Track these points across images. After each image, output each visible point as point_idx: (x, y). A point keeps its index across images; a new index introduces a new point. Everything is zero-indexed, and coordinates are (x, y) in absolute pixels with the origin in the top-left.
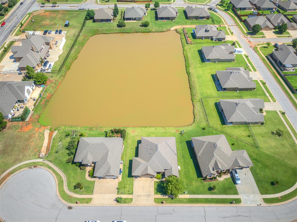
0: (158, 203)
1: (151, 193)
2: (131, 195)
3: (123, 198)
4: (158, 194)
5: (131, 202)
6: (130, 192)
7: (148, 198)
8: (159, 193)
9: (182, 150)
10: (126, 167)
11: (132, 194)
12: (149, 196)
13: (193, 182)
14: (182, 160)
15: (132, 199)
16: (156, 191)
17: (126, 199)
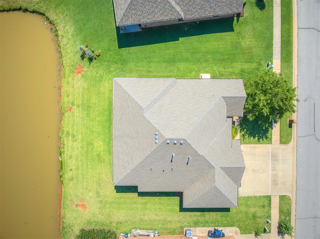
0: (291, 134)
1: (269, 153)
2: (273, 199)
3: (280, 217)
4: (271, 135)
5: (289, 199)
6: (266, 204)
7: (281, 158)
8: (269, 132)
9: (150, 62)
10: (201, 219)
11: (269, 198)
12: (274, 157)
13: (243, 43)
14: (182, 66)
15: (283, 198)
16: (264, 139)
17: (281, 212)
